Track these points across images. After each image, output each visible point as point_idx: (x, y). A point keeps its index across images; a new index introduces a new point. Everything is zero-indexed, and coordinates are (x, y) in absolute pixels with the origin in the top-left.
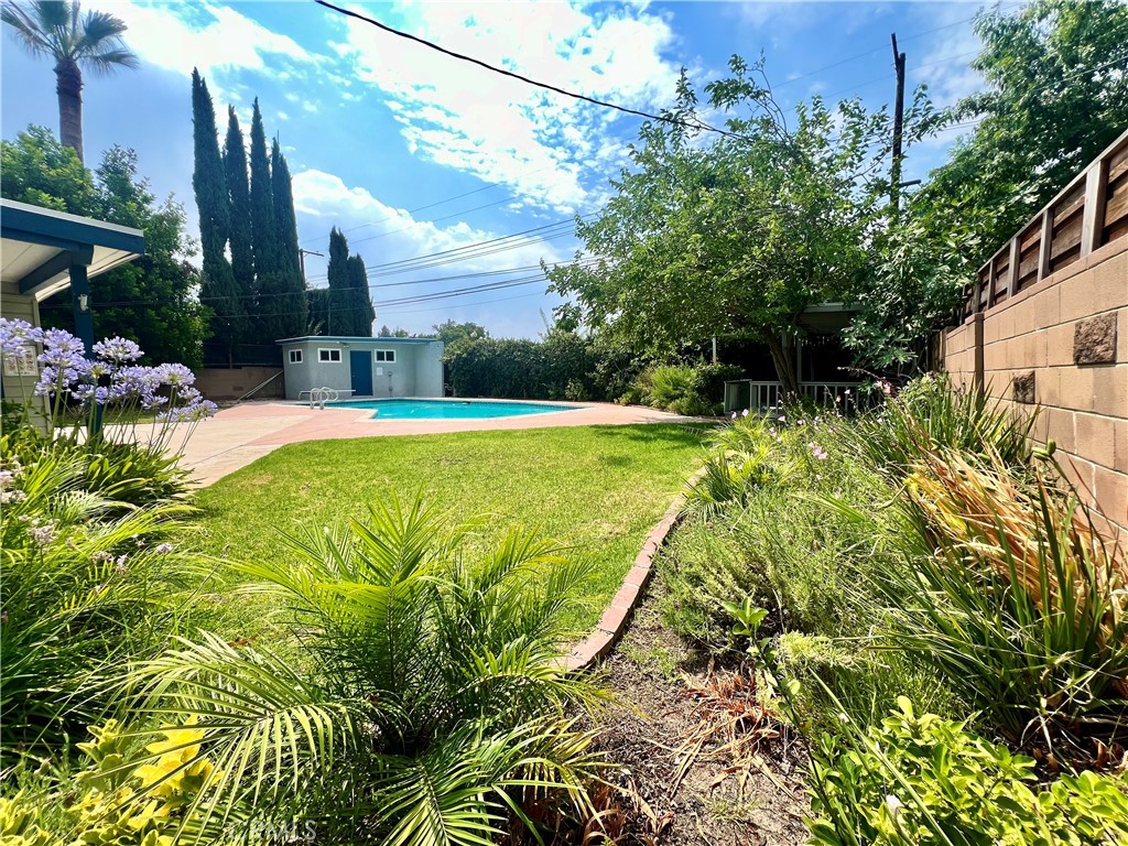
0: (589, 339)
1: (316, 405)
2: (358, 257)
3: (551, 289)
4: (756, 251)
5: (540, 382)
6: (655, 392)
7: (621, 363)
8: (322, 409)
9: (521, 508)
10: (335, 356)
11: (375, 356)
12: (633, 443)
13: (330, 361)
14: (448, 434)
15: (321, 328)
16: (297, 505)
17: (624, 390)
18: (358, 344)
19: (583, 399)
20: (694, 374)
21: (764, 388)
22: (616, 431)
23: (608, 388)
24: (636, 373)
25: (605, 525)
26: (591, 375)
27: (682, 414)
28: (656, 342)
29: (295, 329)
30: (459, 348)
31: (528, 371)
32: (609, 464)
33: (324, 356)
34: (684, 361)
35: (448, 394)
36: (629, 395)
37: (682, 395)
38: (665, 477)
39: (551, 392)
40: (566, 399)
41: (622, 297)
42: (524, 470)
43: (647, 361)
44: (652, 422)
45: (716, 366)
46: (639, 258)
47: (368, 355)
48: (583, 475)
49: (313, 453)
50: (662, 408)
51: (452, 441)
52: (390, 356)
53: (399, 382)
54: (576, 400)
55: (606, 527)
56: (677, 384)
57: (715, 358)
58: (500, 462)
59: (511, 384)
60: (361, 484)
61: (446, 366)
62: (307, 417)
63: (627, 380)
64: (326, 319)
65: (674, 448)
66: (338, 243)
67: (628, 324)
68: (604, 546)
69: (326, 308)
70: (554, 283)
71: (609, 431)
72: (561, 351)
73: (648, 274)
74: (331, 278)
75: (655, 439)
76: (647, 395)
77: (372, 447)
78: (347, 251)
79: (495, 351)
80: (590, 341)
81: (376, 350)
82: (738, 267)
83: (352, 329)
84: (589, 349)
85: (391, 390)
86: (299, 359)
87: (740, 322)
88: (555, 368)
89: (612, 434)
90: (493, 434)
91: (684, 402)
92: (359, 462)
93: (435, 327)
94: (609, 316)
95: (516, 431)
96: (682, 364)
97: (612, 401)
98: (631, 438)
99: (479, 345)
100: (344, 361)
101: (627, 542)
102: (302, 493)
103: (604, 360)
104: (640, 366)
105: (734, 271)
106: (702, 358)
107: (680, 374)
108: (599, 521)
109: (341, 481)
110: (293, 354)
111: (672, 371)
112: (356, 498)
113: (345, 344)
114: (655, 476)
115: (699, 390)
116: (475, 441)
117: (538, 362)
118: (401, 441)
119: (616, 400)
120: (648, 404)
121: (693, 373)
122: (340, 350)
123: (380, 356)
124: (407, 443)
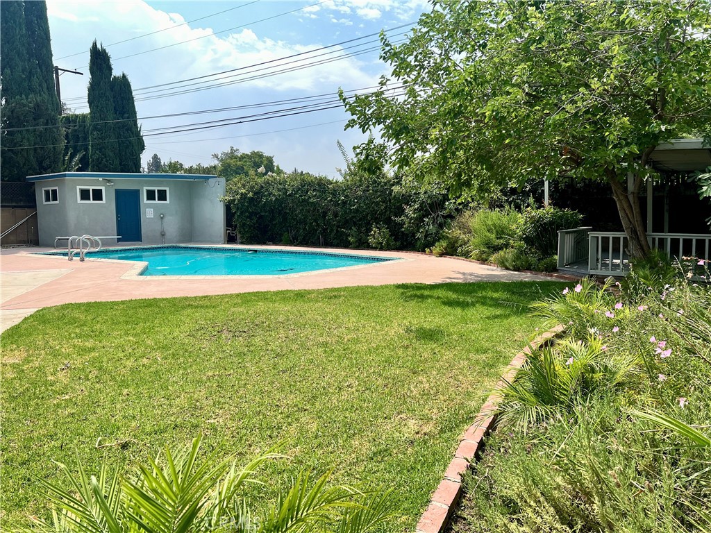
0: (396, 176)
1: (77, 254)
2: (124, 76)
3: (351, 124)
4: (595, 83)
5: (338, 227)
6: (475, 241)
7: (434, 206)
8: (82, 260)
9: (315, 397)
10: (98, 195)
11: (144, 196)
12: (447, 309)
13: (92, 201)
14: (231, 296)
15: (81, 160)
16: (55, 392)
17: (437, 238)
18: (124, 181)
19: (389, 248)
20: (522, 221)
21: (605, 240)
22: (426, 293)
23: (418, 235)
24: (451, 217)
25: (411, 423)
26: (398, 220)
27: (507, 269)
28: (476, 183)
29: (49, 163)
30: (244, 186)
31: (325, 214)
32: (418, 338)
33: (85, 195)
34: (510, 203)
35: (231, 239)
36: (444, 243)
37: (507, 246)
38: (484, 357)
39: (351, 239)
40: (369, 247)
41: (434, 133)
42: (319, 345)
43: (466, 205)
44: (471, 280)
45: (548, 211)
46: (455, 90)
47: (136, 193)
48: (387, 352)
49: (74, 321)
50: (484, 261)
51: (235, 305)
52: (162, 196)
53: (172, 225)
54: (381, 249)
55: (413, 425)
56: (501, 232)
57: (547, 201)
58: (291, 333)
59: (305, 229)
60: (129, 364)
61: (228, 207)
62: (64, 271)
63: (441, 226)
64: (86, 150)
65: (496, 317)
66: (99, 59)
67: (442, 165)
68: (410, 451)
69: (85, 138)
70: (355, 117)
71: (418, 293)
72: (364, 191)
73: (466, 107)
74: (92, 101)
75: (473, 304)
76: (465, 243)
77: (141, 313)
78: (110, 69)
79: (286, 190)
80: (398, 179)
81: (145, 189)
82: (573, 102)
83: (117, 162)
84: (396, 189)
85: (163, 235)
86: (55, 199)
87: (576, 161)
88: (357, 210)
89: (422, 297)
90: (284, 296)
91: (509, 254)
92: (127, 334)
93: (216, 156)
94: (419, 154)
95: (309, 292)
96: (507, 208)
97: (424, 251)
98: (445, 303)
99: (267, 183)
100: (108, 203)
101: (437, 444)
102: (60, 375)
103: (415, 202)
104: (457, 209)
105: (569, 107)
106: (531, 200)
107: (505, 219)
108: (403, 416)
109: (105, 359)
110: (47, 193)
111: (495, 216)
112: (123, 384)
113: (109, 181)
114: (472, 356)
115: (527, 240)
116: (261, 306)
117: (337, 204)
118: (177, 305)
119: (427, 250)
120: (466, 255)
121: (521, 218)
122: (103, 188)
123: (151, 195)
124: (183, 308)
